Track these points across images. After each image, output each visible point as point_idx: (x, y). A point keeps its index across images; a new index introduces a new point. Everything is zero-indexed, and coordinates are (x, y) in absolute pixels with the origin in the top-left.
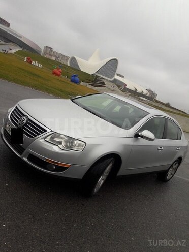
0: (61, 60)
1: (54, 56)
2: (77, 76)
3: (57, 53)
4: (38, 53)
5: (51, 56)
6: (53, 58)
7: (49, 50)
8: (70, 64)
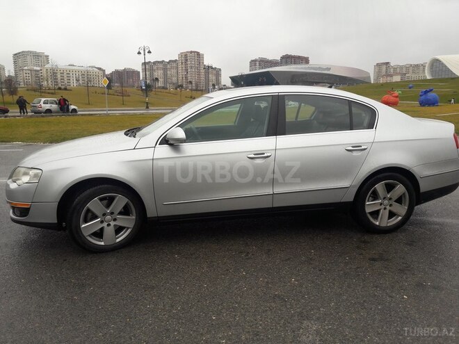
0: (412, 76)
1: (397, 74)
2: (431, 90)
3: (401, 67)
4: (363, 82)
5: (391, 76)
6: (397, 79)
7: (384, 68)
8: (432, 76)
